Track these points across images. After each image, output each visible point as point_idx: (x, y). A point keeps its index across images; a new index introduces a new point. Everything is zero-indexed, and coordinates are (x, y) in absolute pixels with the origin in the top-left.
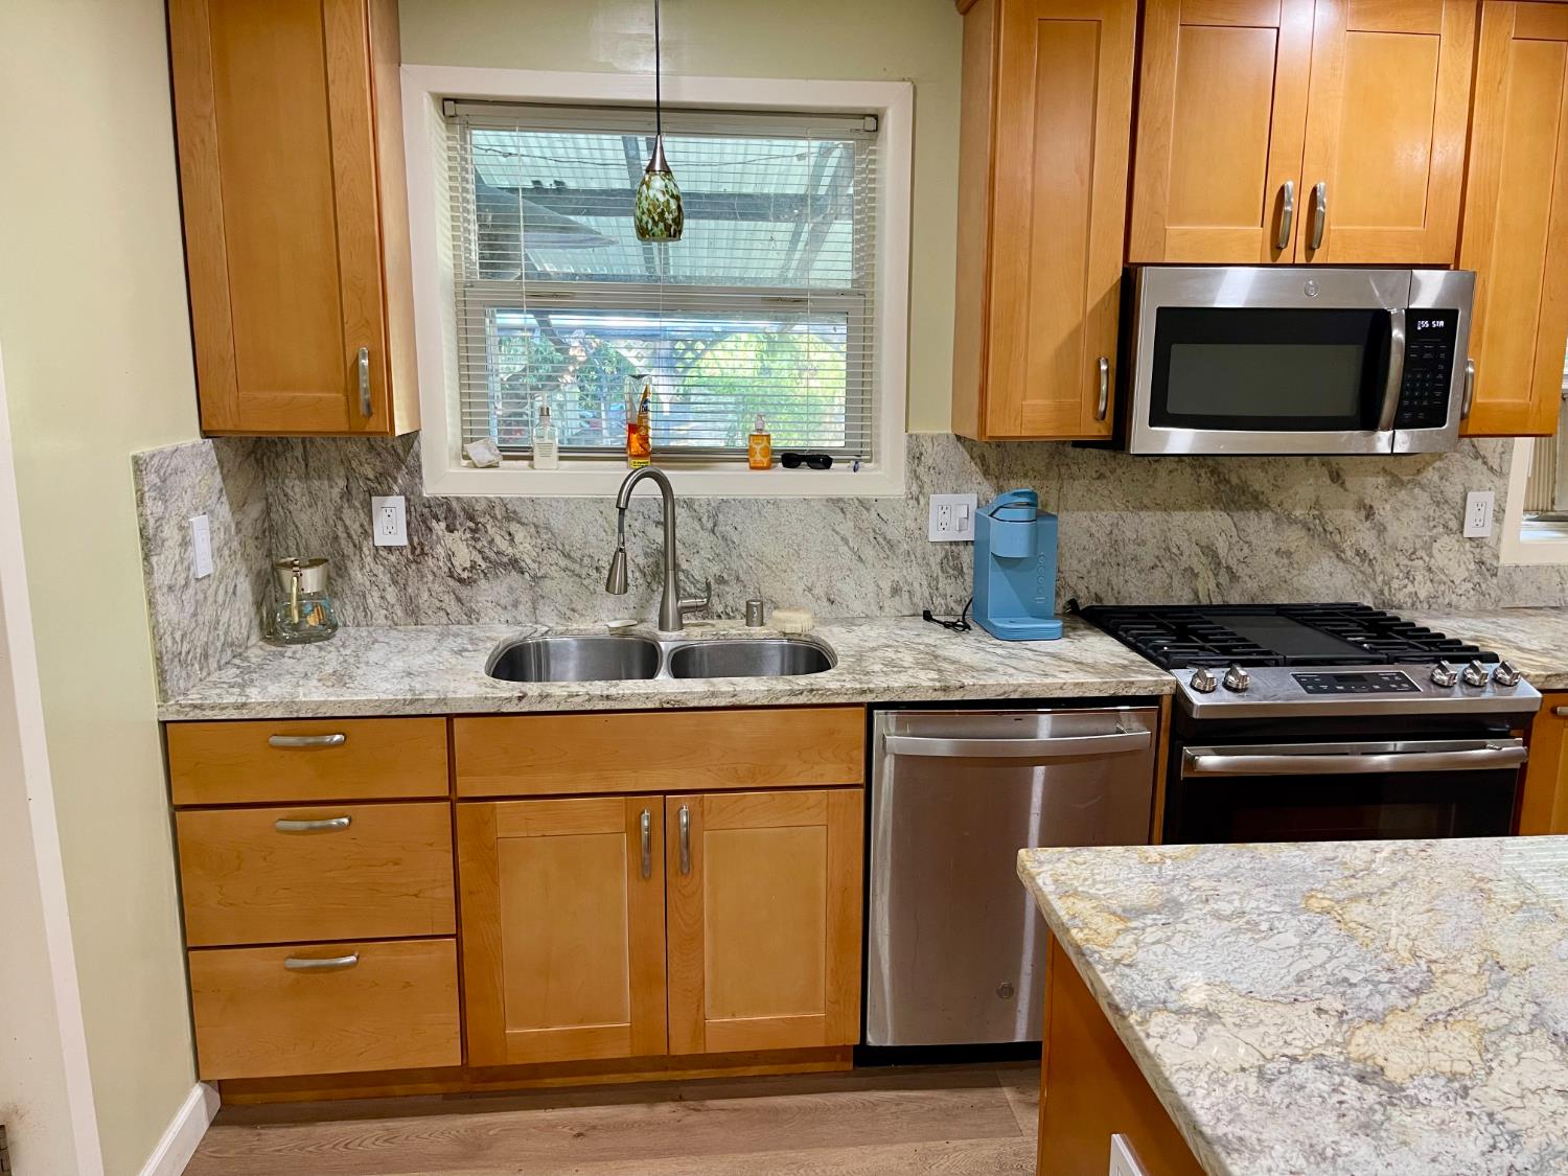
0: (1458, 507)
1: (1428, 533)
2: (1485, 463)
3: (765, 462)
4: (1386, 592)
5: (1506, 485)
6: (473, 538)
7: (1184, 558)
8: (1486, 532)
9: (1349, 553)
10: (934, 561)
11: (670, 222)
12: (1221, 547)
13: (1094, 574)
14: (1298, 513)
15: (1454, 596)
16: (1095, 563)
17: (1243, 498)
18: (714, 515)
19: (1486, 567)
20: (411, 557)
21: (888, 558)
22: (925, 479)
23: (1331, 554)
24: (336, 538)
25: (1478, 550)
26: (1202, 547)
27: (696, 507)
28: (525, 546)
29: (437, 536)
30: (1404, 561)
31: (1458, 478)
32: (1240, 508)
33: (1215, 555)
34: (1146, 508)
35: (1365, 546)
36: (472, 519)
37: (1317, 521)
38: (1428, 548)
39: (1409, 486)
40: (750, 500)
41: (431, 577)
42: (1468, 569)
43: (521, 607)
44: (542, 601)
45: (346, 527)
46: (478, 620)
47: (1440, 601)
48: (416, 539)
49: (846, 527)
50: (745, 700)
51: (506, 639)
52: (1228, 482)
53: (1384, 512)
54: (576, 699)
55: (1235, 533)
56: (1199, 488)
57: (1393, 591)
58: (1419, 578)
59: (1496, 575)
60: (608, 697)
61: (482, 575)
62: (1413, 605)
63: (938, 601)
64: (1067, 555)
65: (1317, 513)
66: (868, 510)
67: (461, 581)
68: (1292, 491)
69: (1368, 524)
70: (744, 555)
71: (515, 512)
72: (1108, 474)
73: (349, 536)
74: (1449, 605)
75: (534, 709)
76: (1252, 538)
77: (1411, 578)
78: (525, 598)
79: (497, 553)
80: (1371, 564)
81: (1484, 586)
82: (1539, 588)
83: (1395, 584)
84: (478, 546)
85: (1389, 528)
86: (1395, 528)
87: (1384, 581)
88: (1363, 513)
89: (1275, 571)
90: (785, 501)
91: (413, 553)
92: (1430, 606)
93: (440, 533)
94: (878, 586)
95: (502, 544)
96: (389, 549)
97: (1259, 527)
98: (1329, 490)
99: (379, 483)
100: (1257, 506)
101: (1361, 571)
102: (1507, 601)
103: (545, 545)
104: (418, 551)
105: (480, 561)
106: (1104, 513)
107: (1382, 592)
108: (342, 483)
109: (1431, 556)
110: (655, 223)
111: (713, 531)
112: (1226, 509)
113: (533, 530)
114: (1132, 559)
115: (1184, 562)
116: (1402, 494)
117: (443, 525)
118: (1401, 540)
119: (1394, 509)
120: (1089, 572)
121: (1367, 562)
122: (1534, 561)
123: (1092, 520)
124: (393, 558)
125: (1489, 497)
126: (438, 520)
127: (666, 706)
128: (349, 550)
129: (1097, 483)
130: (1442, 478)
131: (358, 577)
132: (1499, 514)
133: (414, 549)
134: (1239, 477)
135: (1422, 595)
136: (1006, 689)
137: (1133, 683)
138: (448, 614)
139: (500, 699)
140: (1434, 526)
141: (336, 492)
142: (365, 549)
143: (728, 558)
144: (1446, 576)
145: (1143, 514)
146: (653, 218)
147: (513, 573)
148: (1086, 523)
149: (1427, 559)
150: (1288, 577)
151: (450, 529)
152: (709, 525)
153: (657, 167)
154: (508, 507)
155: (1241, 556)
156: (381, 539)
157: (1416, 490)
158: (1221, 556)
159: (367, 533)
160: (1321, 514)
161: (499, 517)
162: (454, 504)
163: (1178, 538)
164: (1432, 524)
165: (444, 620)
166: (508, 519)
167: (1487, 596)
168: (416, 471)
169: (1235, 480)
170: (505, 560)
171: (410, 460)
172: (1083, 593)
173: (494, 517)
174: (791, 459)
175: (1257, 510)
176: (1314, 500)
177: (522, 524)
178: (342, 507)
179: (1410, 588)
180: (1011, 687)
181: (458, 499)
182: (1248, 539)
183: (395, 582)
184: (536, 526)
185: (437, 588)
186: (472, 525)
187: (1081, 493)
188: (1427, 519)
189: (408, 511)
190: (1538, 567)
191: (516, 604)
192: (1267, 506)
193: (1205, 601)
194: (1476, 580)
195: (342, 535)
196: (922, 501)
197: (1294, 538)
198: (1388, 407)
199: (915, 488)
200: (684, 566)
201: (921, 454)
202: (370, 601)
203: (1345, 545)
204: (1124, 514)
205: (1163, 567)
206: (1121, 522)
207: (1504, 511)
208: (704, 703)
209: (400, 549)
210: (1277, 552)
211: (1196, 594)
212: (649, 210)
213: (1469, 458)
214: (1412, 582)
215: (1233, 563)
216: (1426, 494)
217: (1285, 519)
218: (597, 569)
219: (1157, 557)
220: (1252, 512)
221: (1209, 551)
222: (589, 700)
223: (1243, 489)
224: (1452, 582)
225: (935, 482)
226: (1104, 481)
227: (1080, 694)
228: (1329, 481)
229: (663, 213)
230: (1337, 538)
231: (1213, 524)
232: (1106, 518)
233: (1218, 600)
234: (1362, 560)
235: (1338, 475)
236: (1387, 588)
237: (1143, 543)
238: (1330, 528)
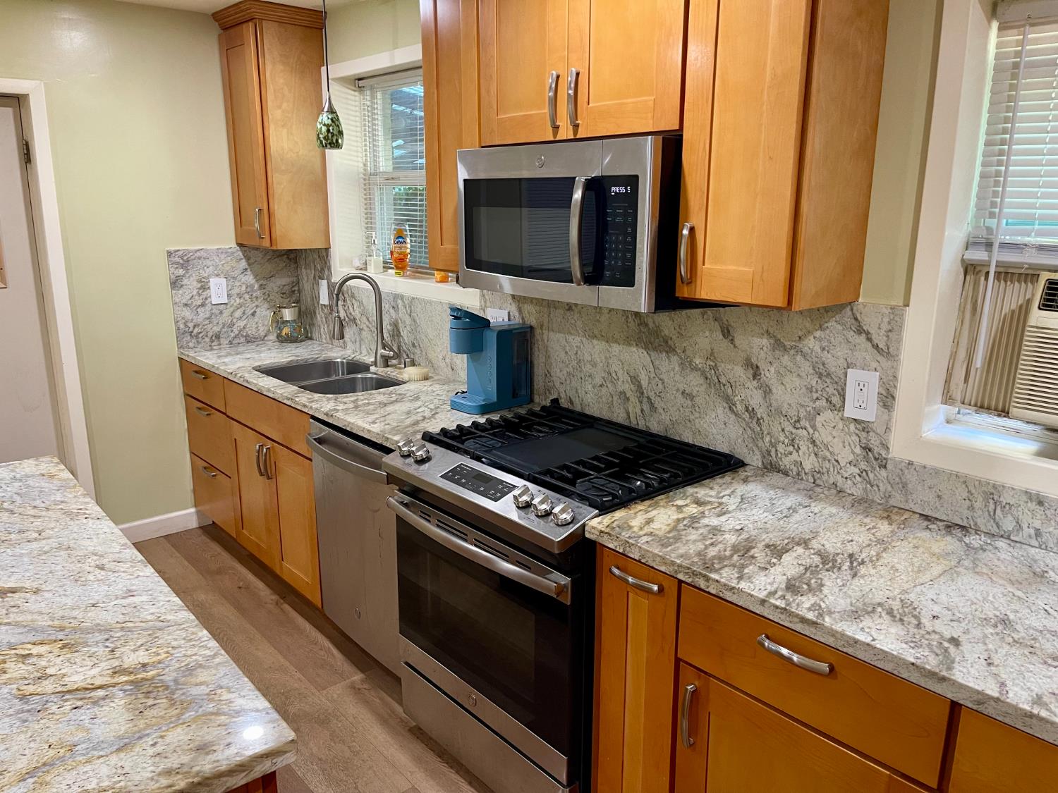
0: (839, 382)
1: (812, 404)
2: (869, 340)
4: (773, 454)
5: (895, 369)
7: (621, 383)
9: (739, 408)
12: (643, 379)
13: (568, 382)
14: (697, 361)
15: (839, 477)
17: (657, 340)
18: (410, 306)
19: (874, 456)
20: (329, 311)
23: (725, 405)
25: (864, 435)
26: (630, 377)
27: (404, 300)
28: (357, 312)
30: (789, 428)
31: (841, 352)
32: (655, 349)
33: (639, 386)
34: (595, 337)
35: (753, 403)
37: (713, 372)
38: (812, 419)
39: (792, 352)
40: (422, 299)
42: (853, 453)
43: (357, 344)
44: (362, 342)
45: (315, 294)
47: (825, 477)
48: (330, 303)
52: (647, 325)
53: (769, 373)
55: (652, 370)
56: (628, 327)
57: (779, 455)
58: (803, 448)
59: (885, 467)
61: (347, 324)
62: (798, 474)
64: (554, 364)
65: (712, 363)
68: (691, 341)
69: (755, 383)
71: (354, 293)
73: (315, 298)
76: (666, 377)
77: (796, 446)
78: (357, 338)
79: (350, 314)
80: (759, 424)
81: (871, 476)
82: (939, 496)
83: (781, 448)
84: (345, 309)
85: (774, 391)
86: (780, 392)
88: (750, 371)
89: (681, 409)
91: (330, 309)
92: (815, 481)
95: (351, 310)
96: (324, 306)
97: (669, 366)
98: (722, 345)
99: (321, 273)
100: (667, 349)
101: (750, 428)
102: (897, 500)
103: (362, 312)
105: (346, 317)
106: (573, 337)
107: (769, 453)
108: (313, 272)
109: (814, 428)
111: (410, 316)
112: (646, 348)
115: (622, 387)
116: (786, 359)
118: (786, 406)
119: (777, 372)
120: (566, 380)
121: (755, 420)
122: (930, 462)
124: (326, 311)
125: (873, 377)
128: (316, 304)
129: (568, 313)
130: (823, 349)
131: (318, 317)
132: (887, 399)
133: (330, 307)
134: (654, 322)
135: (808, 466)
140: (817, 398)
141: (312, 276)
142: (319, 303)
143: (416, 333)
144: (831, 453)
145: (595, 342)
147: (354, 325)
148: (564, 343)
149: (811, 431)
150: (692, 417)
152: (409, 312)
154: (352, 290)
155: (656, 390)
156: (323, 301)
157: (799, 358)
158: (644, 387)
159: (319, 297)
160: (716, 365)
161: (350, 295)
163: (616, 366)
164: (815, 395)
165: (338, 344)
167: (875, 488)
168: (329, 269)
169: (651, 325)
170: (352, 318)
171: (329, 263)
172: (563, 395)
175: (667, 352)
176: (709, 351)
177: (356, 300)
178: (314, 283)
179: (795, 456)
182: (661, 376)
183: (326, 321)
184: (359, 302)
186: (343, 298)
187: (559, 320)
188: (810, 390)
189: (328, 288)
190: (937, 472)
192: (674, 350)
193: (634, 423)
197: (694, 382)
199: (483, 302)
202: (321, 330)
203: (736, 398)
204: (584, 339)
205: (607, 387)
206: (582, 346)
207: (893, 398)
209: (327, 306)
210: (683, 393)
211: (628, 414)
213: (852, 333)
214: (797, 451)
215: (652, 395)
216: (808, 364)
217: (687, 364)
219: (604, 378)
220: (664, 354)
221: (635, 380)
223: (657, 333)
224: (837, 461)
225: (491, 300)
226: (572, 313)
228: (721, 337)
230: (729, 391)
231: (636, 357)
232: (575, 340)
233: (642, 426)
234: (751, 417)
235: (729, 332)
236: (773, 450)
237: (594, 365)
238: (723, 380)
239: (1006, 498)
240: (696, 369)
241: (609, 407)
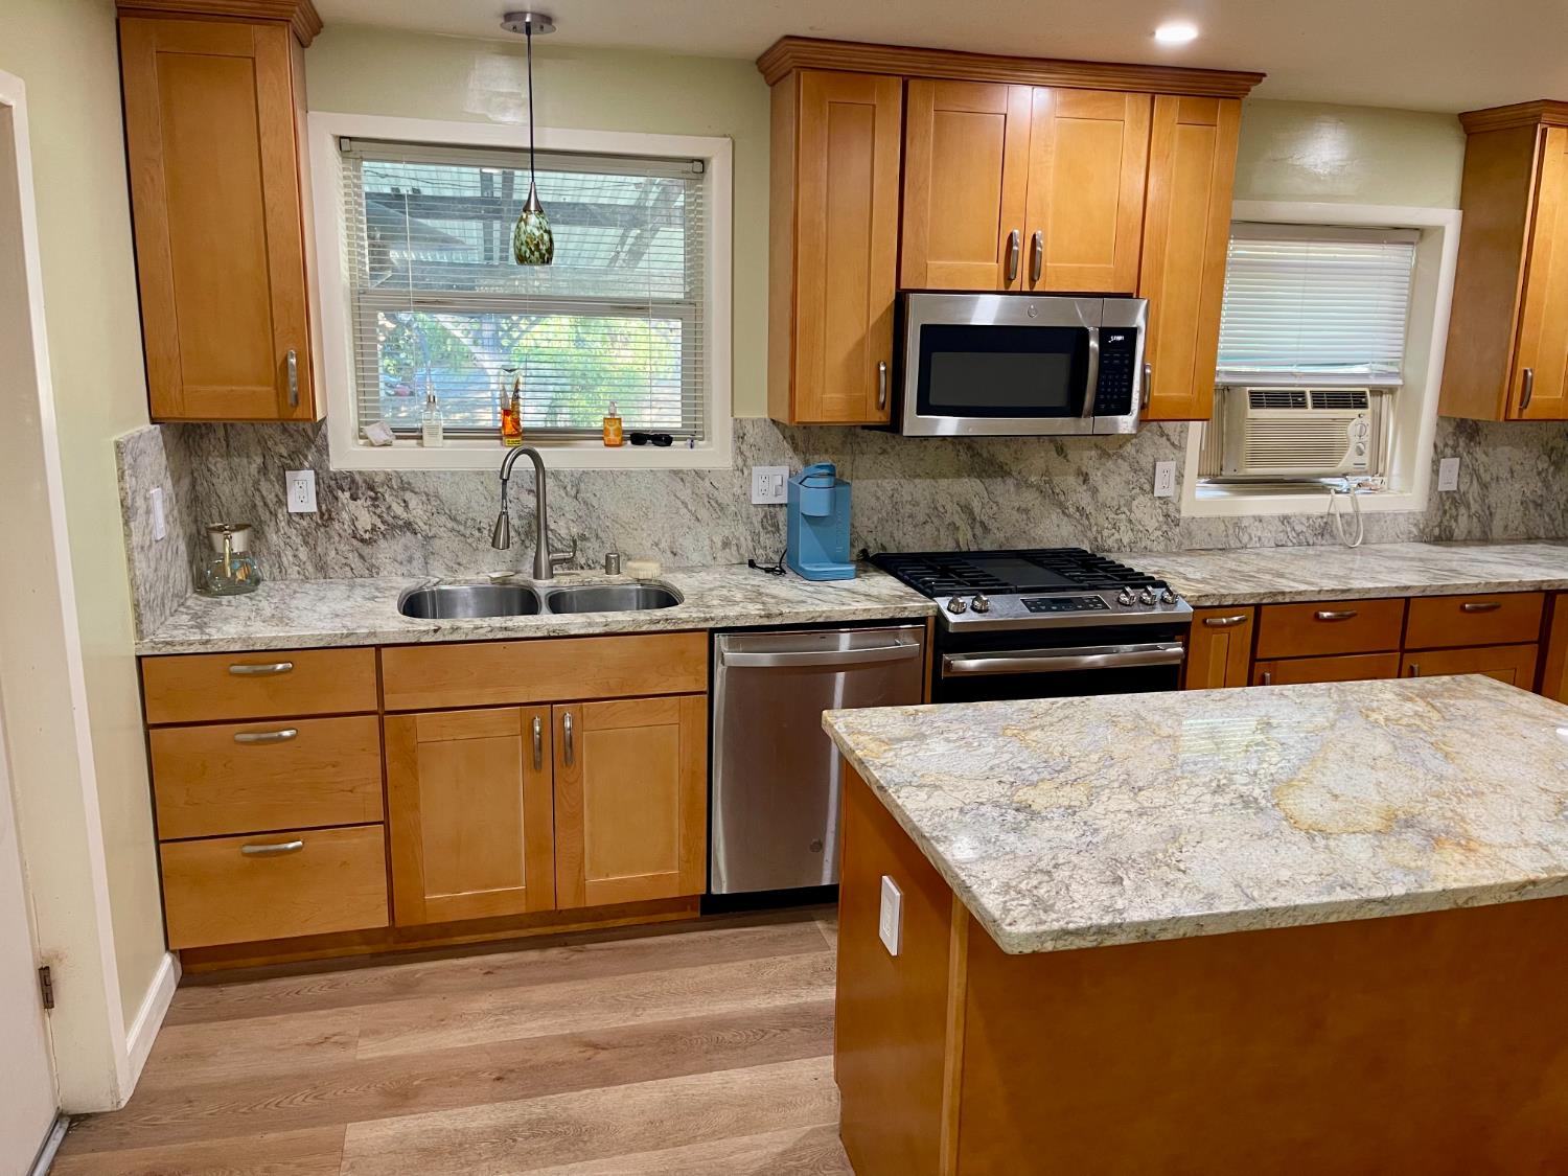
0: (1150, 473)
1: (1129, 494)
2: (1168, 440)
3: (618, 440)
4: (1099, 540)
5: (1184, 457)
6: (373, 505)
7: (948, 515)
8: (1169, 492)
9: (1072, 510)
10: (756, 521)
11: (544, 252)
12: (976, 505)
13: (879, 529)
14: (1033, 479)
15: (1148, 541)
16: (880, 520)
17: (992, 468)
18: (577, 483)
19: (1171, 520)
20: (319, 522)
21: (719, 518)
22: (747, 454)
23: (1058, 510)
24: (254, 506)
25: (1165, 506)
26: (961, 506)
27: (561, 478)
28: (418, 511)
29: (342, 504)
30: (1111, 516)
31: (1149, 451)
32: (989, 476)
33: (971, 513)
34: (919, 476)
35: (1083, 504)
36: (371, 488)
37: (1048, 485)
38: (1129, 504)
39: (1114, 457)
40: (606, 472)
41: (337, 538)
42: (1158, 521)
43: (415, 563)
44: (432, 557)
45: (263, 497)
46: (378, 573)
47: (1138, 545)
48: (324, 507)
49: (685, 493)
50: (614, 628)
51: (406, 589)
52: (981, 455)
53: (1096, 477)
54: (481, 631)
55: (986, 496)
56: (959, 460)
57: (1104, 539)
58: (1122, 528)
59: (1178, 525)
60: (506, 629)
61: (381, 536)
62: (1118, 549)
63: (760, 552)
64: (860, 515)
65: (1047, 479)
66: (703, 479)
67: (363, 541)
68: (1028, 462)
69: (1085, 487)
70: (602, 517)
71: (409, 483)
72: (890, 450)
73: (265, 504)
74: (1146, 548)
75: (447, 639)
76: (1000, 500)
77: (1117, 528)
78: (418, 555)
79: (393, 518)
80: (1088, 518)
81: (1170, 533)
82: (1210, 534)
83: (1106, 533)
84: (378, 511)
85: (1100, 490)
86: (1105, 490)
87: (1098, 532)
88: (1081, 478)
89: (1017, 525)
90: (635, 472)
91: (321, 518)
92: (1131, 550)
93: (345, 501)
94: (712, 541)
95: (398, 510)
96: (301, 515)
97: (1004, 491)
98: (1056, 461)
99: (292, 460)
100: (1003, 474)
101: (1080, 523)
102: (1186, 545)
103: (434, 510)
104: (326, 517)
105: (380, 525)
106: (887, 481)
107: (1096, 539)
108: (259, 460)
109: (1131, 511)
110: (532, 253)
111: (576, 497)
112: (979, 477)
113: (424, 498)
114: (909, 517)
115: (948, 519)
116: (1110, 464)
117: (347, 494)
118: (1109, 499)
119: (1103, 475)
120: (876, 527)
121: (1085, 516)
122: (1204, 515)
123: (878, 486)
124: (304, 523)
125: (1172, 465)
126: (343, 491)
127: (552, 634)
128: (265, 516)
129: (881, 457)
130: (1137, 451)
131: (273, 538)
132: (1180, 478)
133: (322, 515)
134: (989, 454)
135: (1126, 541)
136: (814, 614)
137: (905, 608)
138: (352, 569)
139: (420, 632)
140: (1133, 488)
141: (254, 468)
142: (280, 516)
143: (589, 519)
144: (1143, 526)
145: (917, 481)
146: (530, 249)
147: (408, 533)
148: (873, 489)
149: (1128, 513)
150: (1027, 528)
151: (354, 498)
152: (573, 493)
153: (532, 208)
154: (404, 478)
155: (991, 513)
156: (294, 506)
157: (1120, 461)
158: (976, 514)
159: (282, 502)
160: (1050, 480)
161: (395, 487)
162: (357, 477)
163: (942, 499)
164: (1131, 487)
165: (349, 574)
166: (403, 489)
167: (1172, 541)
168: (324, 450)
169: (985, 455)
170: (401, 523)
171: (319, 441)
172: (872, 544)
173: (391, 488)
174: (639, 438)
175: (1002, 477)
176: (1045, 468)
177: (416, 493)
178: (259, 480)
179: (1117, 536)
180: (818, 614)
181: (360, 472)
182: (996, 500)
183: (306, 543)
184: (427, 495)
185: (343, 548)
186: (372, 494)
187: (869, 465)
188: (1128, 483)
189: (317, 483)
190: (1207, 519)
191: (410, 560)
192: (1009, 474)
193: (965, 549)
194: (1165, 528)
195: (259, 503)
196: (746, 473)
197: (1030, 498)
198: (1089, 399)
199: (740, 462)
200: (552, 526)
201: (744, 434)
202: (284, 559)
203: (1068, 503)
204: (902, 481)
205: (932, 522)
206: (900, 488)
207: (1183, 476)
208: (582, 632)
209: (310, 515)
210: (1018, 509)
211: (958, 542)
212: (527, 242)
213: (1157, 437)
214: (1118, 532)
215: (985, 518)
216: (1126, 464)
217: (1023, 484)
218: (479, 530)
219: (928, 515)
220: (1000, 479)
221: (967, 509)
222: (491, 631)
223: (991, 461)
224: (1147, 530)
225: (756, 456)
226: (887, 456)
227: (869, 617)
228: (1056, 455)
229: (537, 245)
230: (1062, 498)
231: (969, 488)
232: (888, 485)
233: (974, 548)
234: (1081, 515)
235: (1062, 449)
236: (1100, 536)
237: (917, 504)
238: (1057, 491)
239: (1245, 523)
240: (1031, 486)
241: (935, 541)
